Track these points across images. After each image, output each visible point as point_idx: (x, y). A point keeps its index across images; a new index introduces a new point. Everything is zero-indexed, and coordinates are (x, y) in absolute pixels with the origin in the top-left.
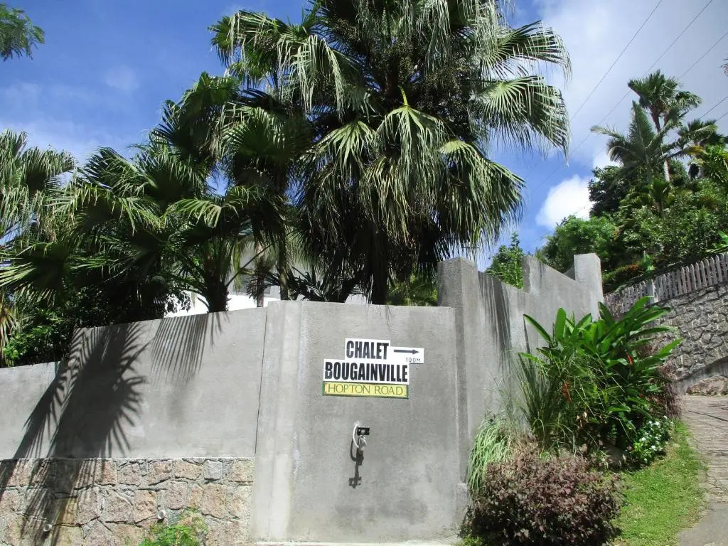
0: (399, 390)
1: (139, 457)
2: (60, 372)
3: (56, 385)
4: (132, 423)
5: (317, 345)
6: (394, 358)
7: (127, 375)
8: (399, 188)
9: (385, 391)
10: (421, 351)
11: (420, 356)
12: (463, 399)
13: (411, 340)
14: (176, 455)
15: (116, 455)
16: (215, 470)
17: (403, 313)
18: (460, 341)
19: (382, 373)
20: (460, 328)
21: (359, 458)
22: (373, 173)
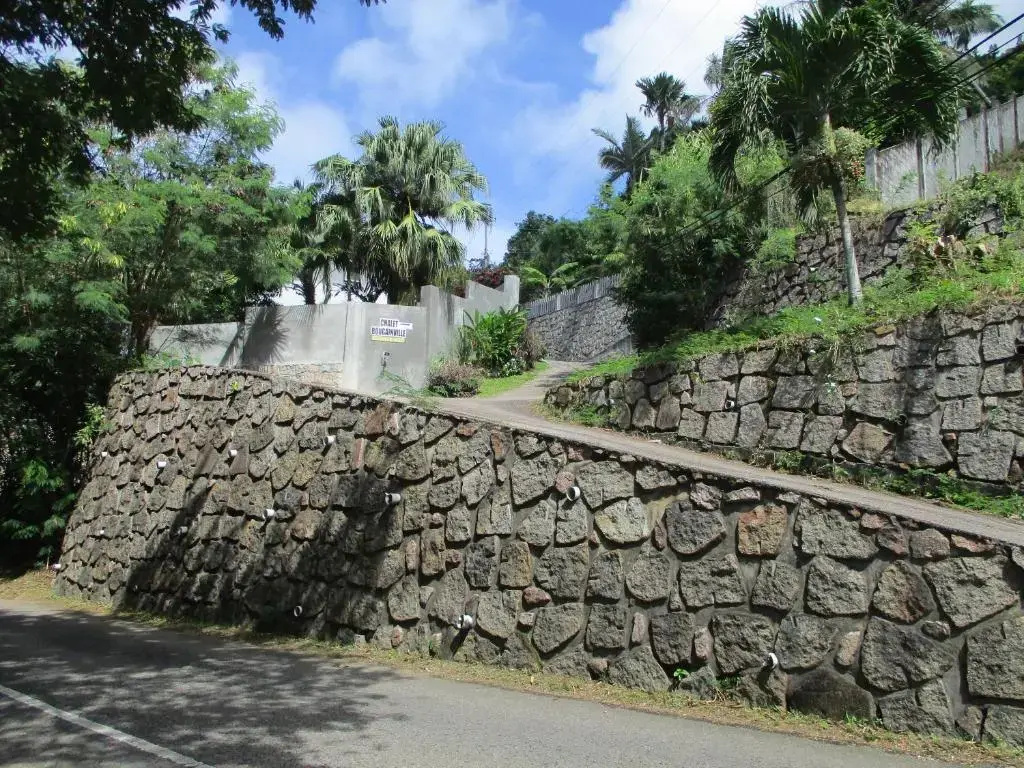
0: (401, 340)
1: (291, 363)
2: (240, 330)
3: (237, 336)
4: (283, 349)
5: (369, 321)
6: (400, 327)
7: (278, 328)
8: (405, 259)
9: (396, 340)
10: (411, 325)
11: (410, 327)
12: (427, 344)
13: (407, 319)
14: (306, 363)
15: (277, 364)
16: (327, 368)
17: (403, 309)
18: (428, 322)
19: (396, 333)
20: (428, 316)
21: (385, 365)
22: (395, 248)
